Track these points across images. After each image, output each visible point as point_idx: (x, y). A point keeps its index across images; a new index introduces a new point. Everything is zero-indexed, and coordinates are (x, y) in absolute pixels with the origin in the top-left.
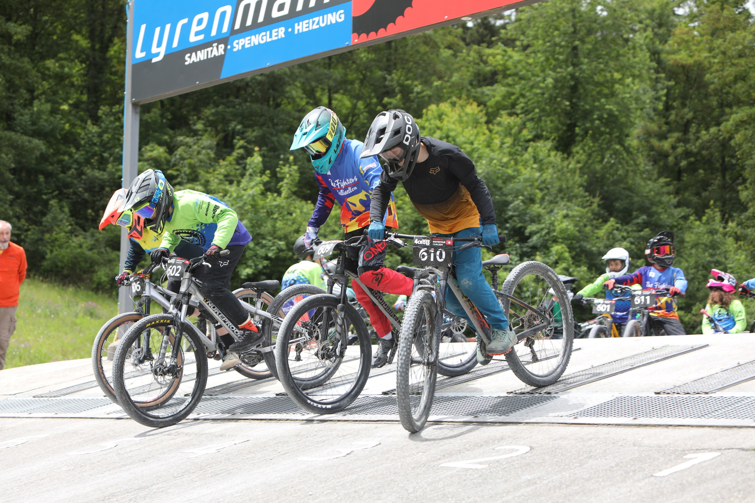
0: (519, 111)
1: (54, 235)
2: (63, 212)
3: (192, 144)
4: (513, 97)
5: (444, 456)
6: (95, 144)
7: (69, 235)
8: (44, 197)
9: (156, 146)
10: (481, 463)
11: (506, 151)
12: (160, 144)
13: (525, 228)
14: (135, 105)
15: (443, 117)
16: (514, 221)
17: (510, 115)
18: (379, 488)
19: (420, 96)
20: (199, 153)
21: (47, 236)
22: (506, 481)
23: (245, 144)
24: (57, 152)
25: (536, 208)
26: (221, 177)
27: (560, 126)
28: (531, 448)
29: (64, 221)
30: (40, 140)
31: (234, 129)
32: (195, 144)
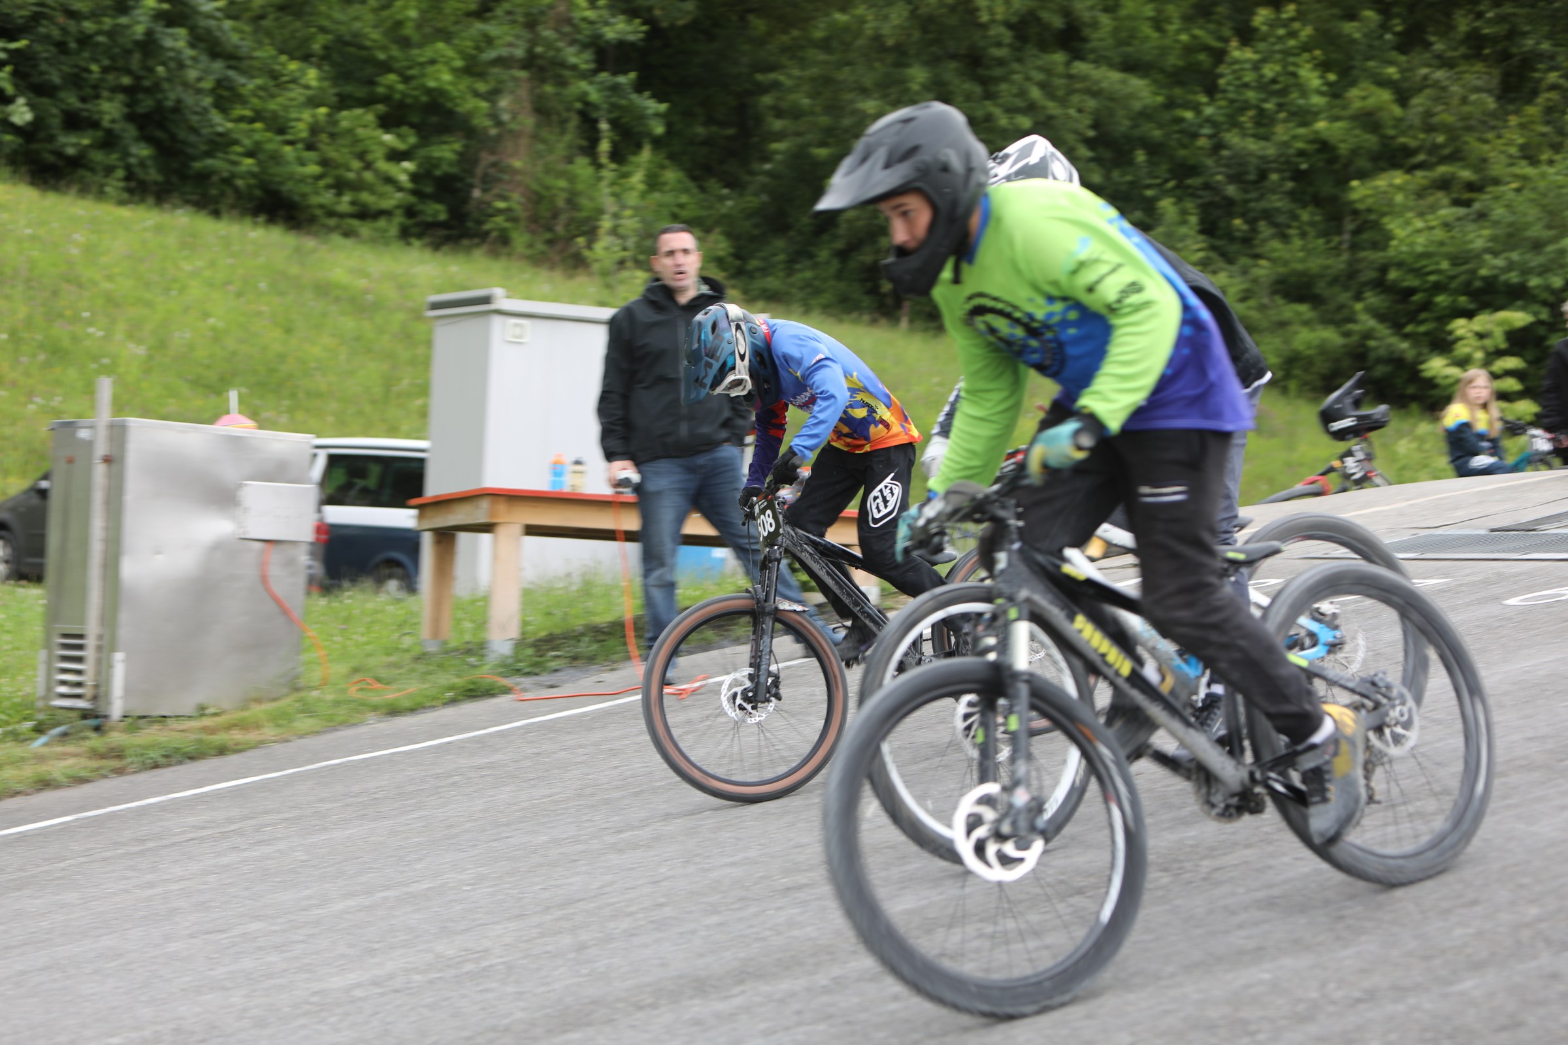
2: (1186, 222)
3: (1447, 82)
6: (1246, 86)
8: (1149, 193)
9: (1374, 89)
12: (1383, 83)
20: (1463, 100)
24: (1172, 103)
26: (1513, 150)
29: (1189, 241)
30: (1142, 77)
31: (1533, 50)
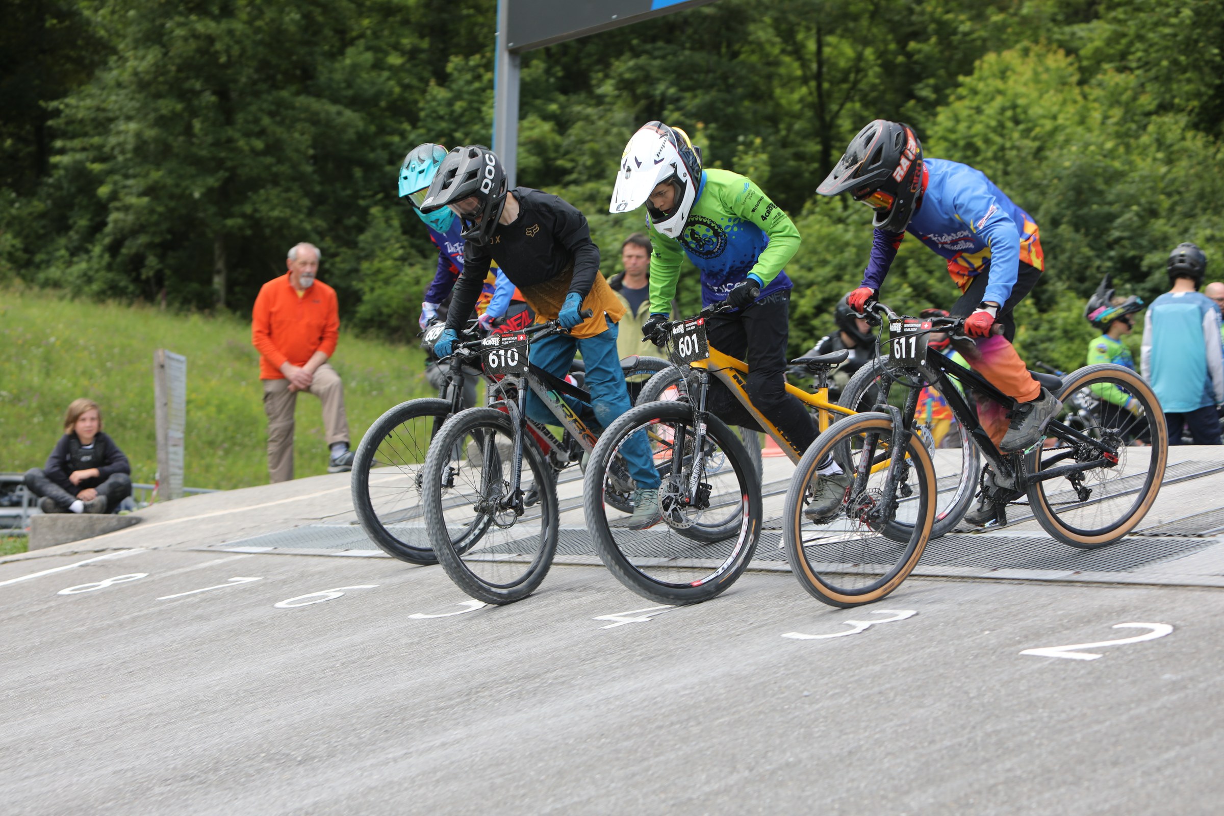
0: (1134, 65)
1: (376, 264)
2: (390, 226)
3: (595, 117)
4: (1124, 41)
5: (1026, 637)
6: (441, 118)
7: (399, 263)
8: (362, 203)
9: (538, 121)
10: (1089, 651)
11: (1112, 129)
12: (546, 117)
13: (1141, 258)
14: (513, 53)
15: (1009, 73)
16: (1123, 247)
17: (1121, 70)
18: (919, 687)
19: (968, 38)
20: (607, 132)
21: (365, 265)
22: (1134, 682)
23: (682, 118)
24: (382, 131)
25: (1159, 226)
27: (1203, 89)
28: (1176, 628)
29: (393, 241)
30: (355, 111)
31: (663, 95)
32: (600, 118)
